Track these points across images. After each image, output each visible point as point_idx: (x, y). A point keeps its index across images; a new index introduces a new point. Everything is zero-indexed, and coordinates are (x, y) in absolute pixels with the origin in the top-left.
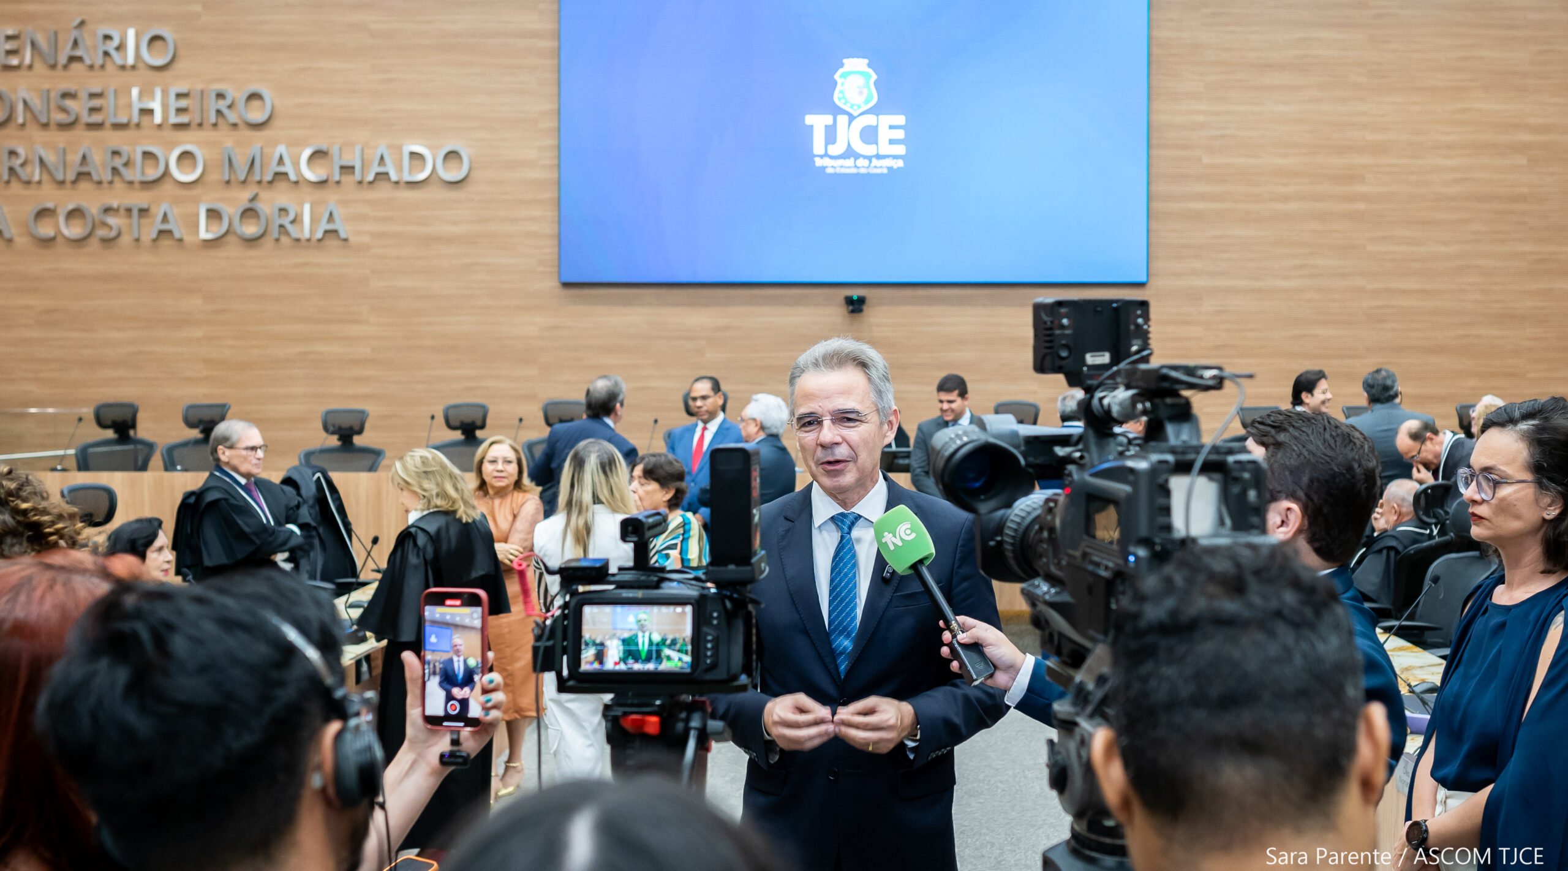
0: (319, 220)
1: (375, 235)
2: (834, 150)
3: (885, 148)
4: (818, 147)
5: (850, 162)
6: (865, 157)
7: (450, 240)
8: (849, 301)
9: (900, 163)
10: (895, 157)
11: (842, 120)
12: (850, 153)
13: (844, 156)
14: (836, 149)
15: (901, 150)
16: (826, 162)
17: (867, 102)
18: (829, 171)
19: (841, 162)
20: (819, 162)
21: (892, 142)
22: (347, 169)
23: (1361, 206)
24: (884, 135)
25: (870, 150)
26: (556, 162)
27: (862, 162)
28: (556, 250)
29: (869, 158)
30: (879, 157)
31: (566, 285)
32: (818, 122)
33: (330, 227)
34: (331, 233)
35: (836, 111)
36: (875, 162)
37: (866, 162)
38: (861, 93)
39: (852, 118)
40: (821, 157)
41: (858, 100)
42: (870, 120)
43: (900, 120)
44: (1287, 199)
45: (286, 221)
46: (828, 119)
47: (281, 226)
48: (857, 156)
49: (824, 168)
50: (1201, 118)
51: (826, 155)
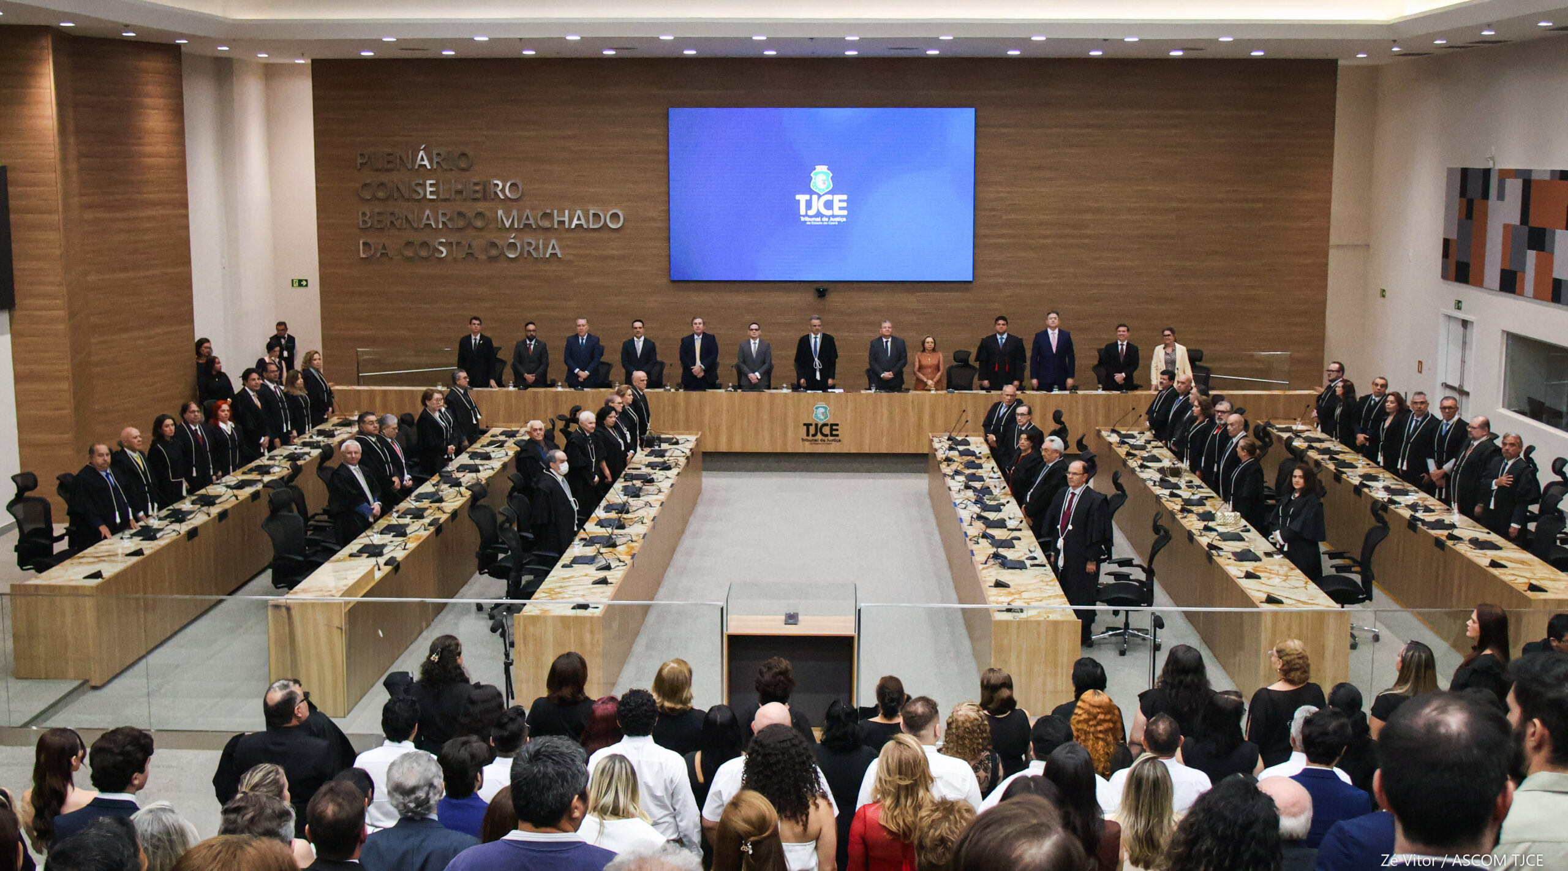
0: (548, 248)
1: (575, 255)
2: (810, 213)
3: (837, 212)
4: (802, 211)
5: (819, 219)
6: (826, 216)
7: (612, 257)
8: (818, 290)
9: (845, 220)
10: (842, 216)
11: (815, 197)
12: (819, 214)
13: (816, 216)
14: (811, 212)
15: (845, 213)
16: (807, 219)
17: (827, 188)
18: (808, 223)
19: (813, 219)
20: (802, 219)
21: (841, 208)
22: (562, 223)
23: (1086, 241)
24: (837, 205)
25: (829, 213)
26: (667, 218)
27: (824, 219)
28: (667, 263)
29: (829, 217)
30: (834, 216)
31: (674, 281)
32: (802, 198)
33: (553, 252)
34: (554, 255)
35: (811, 192)
36: (831, 219)
37: (827, 219)
38: (824, 183)
39: (819, 196)
40: (804, 216)
41: (822, 187)
42: (829, 197)
43: (845, 197)
44: (1049, 237)
45: (531, 249)
46: (807, 197)
47: (529, 251)
48: (822, 216)
49: (806, 222)
50: (1002, 195)
51: (806, 215)
